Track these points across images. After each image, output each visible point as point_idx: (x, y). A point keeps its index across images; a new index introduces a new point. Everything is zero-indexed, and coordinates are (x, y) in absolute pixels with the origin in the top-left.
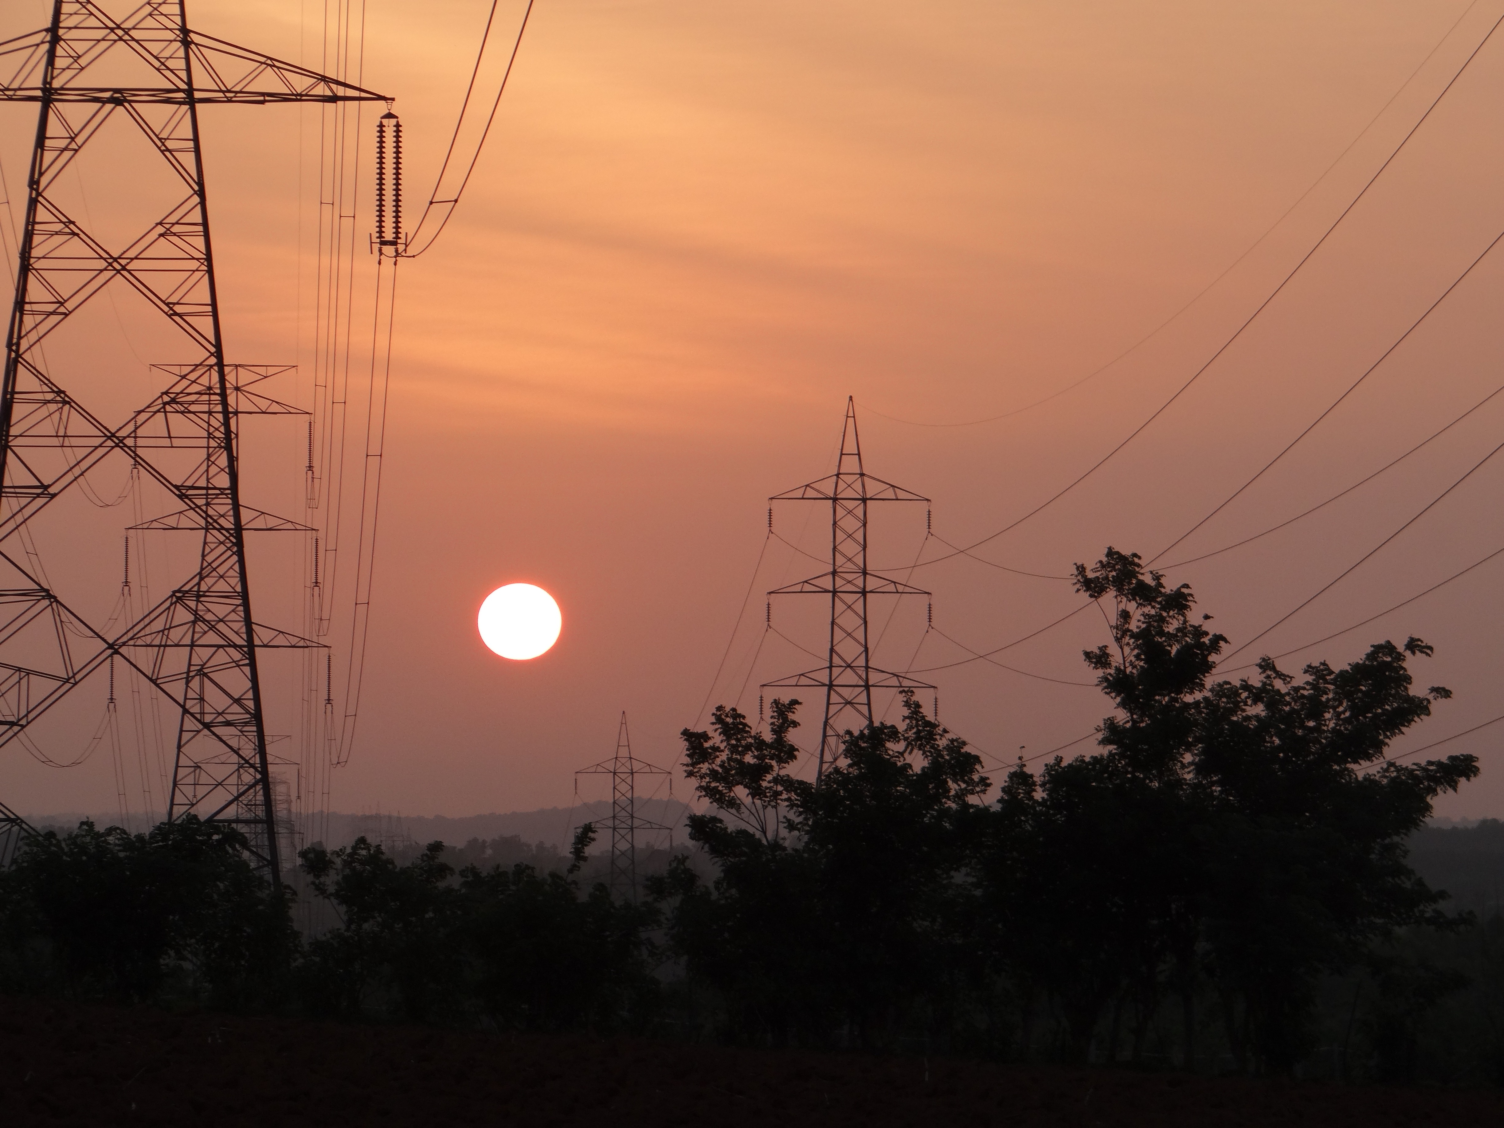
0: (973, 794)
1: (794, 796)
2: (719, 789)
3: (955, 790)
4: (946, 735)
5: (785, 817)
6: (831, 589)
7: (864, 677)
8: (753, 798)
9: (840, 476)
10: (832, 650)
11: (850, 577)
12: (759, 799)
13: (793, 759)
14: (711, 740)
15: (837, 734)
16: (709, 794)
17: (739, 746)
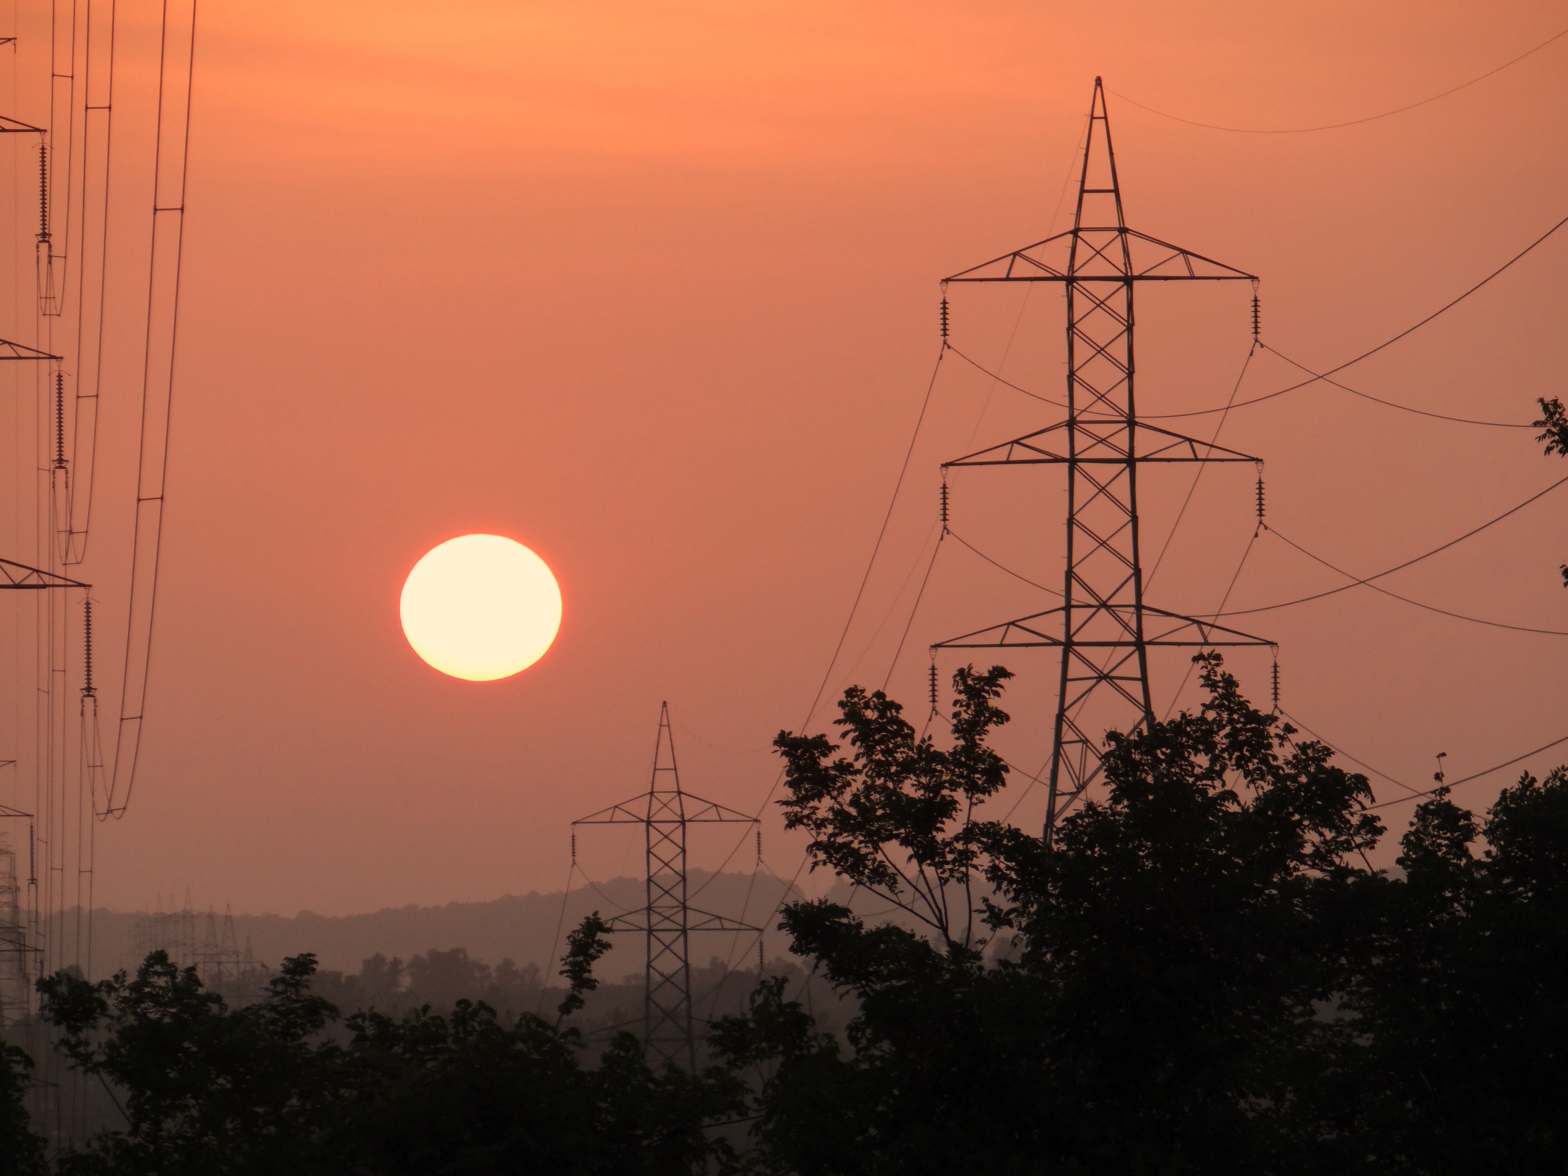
0: (1350, 849)
1: (1003, 863)
2: (852, 846)
3: (1314, 844)
4: (1291, 736)
5: (986, 900)
6: (1067, 456)
7: (1133, 625)
8: (920, 863)
9: (1080, 234)
10: (1070, 574)
11: (1102, 431)
12: (933, 866)
13: (999, 785)
14: (833, 751)
15: (1084, 739)
16: (834, 857)
17: (890, 764)
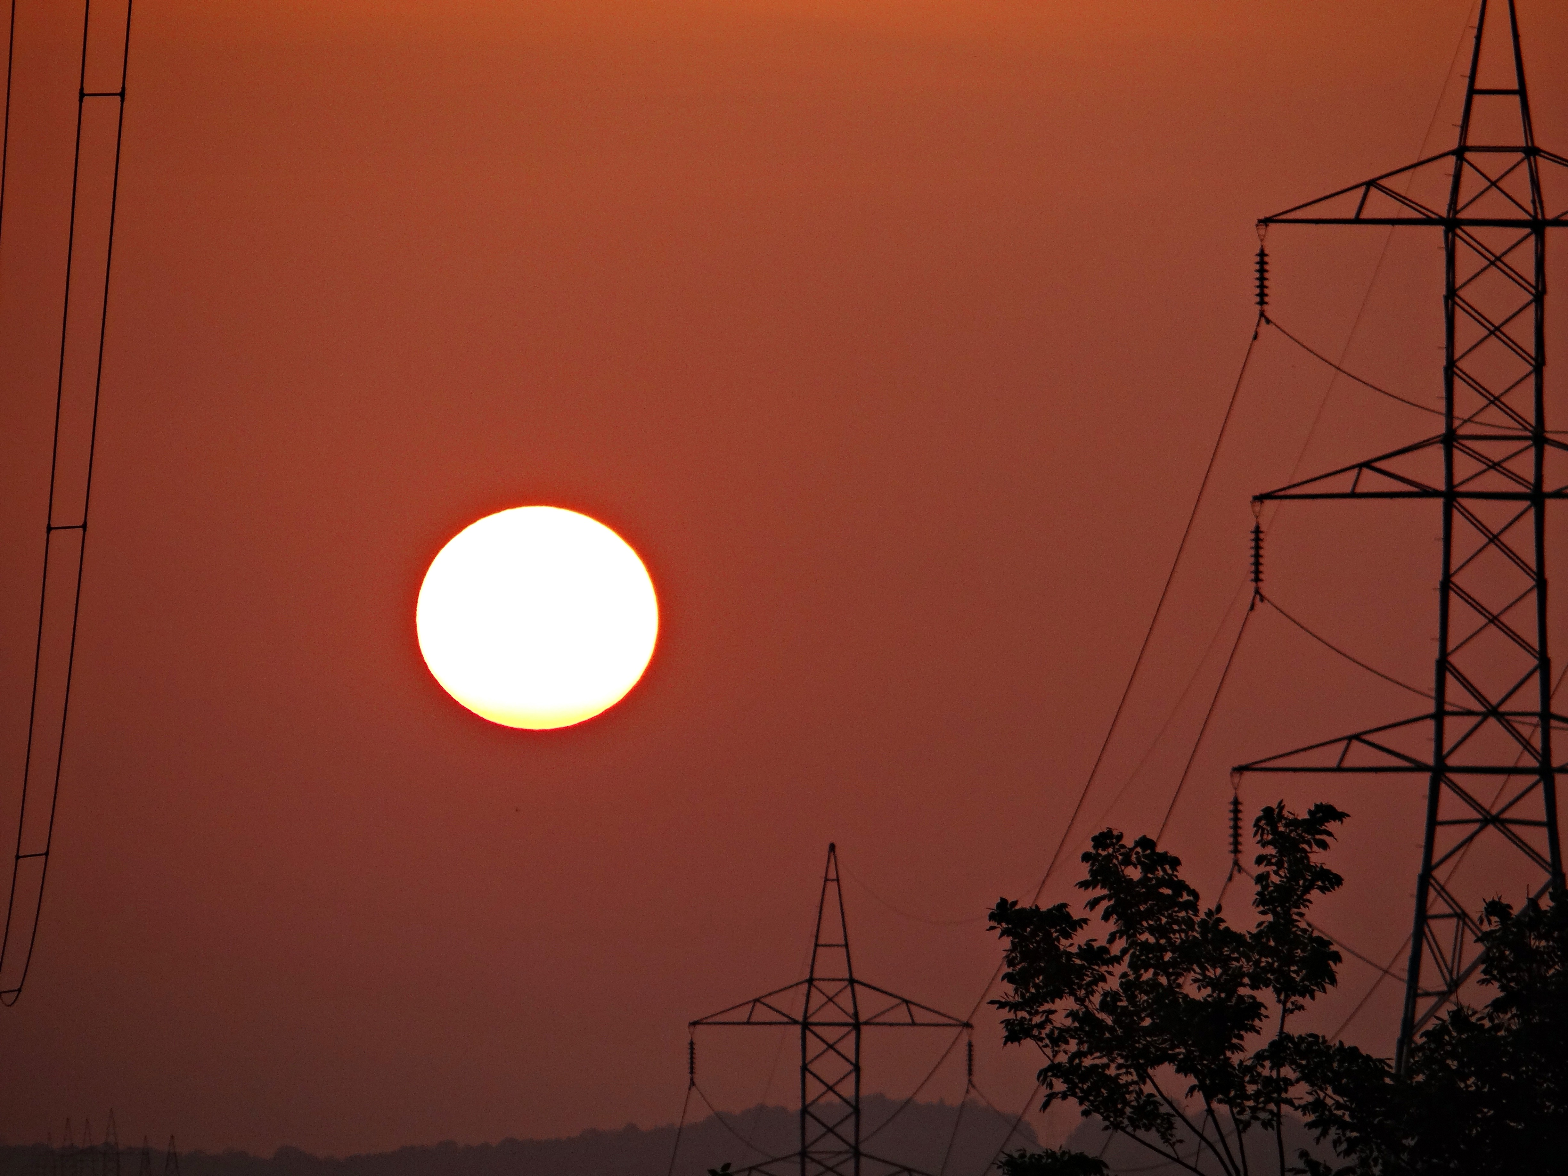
1: (1331, 1097)
2: (1107, 1072)
5: (1304, 1154)
6: (1441, 486)
7: (1537, 742)
8: (1208, 1099)
9: (1469, 155)
10: (1443, 666)
12: (1226, 1103)
13: (1326, 983)
14: (1079, 929)
15: (1459, 911)
16: (1079, 1088)
17: (1163, 949)
